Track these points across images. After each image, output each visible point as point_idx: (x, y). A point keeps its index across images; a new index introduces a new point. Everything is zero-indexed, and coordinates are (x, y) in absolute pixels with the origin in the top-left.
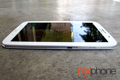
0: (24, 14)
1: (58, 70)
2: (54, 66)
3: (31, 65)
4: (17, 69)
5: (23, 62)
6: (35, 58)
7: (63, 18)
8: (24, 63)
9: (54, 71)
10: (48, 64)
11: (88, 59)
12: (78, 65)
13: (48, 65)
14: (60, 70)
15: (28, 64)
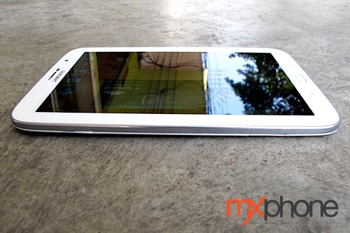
0: (81, 23)
1: (206, 184)
2: (192, 174)
3: (131, 175)
4: (97, 187)
5: (107, 167)
6: (137, 153)
7: (195, 32)
8: (111, 169)
9: (196, 186)
10: (176, 169)
11: (278, 151)
12: (255, 170)
13: (177, 172)
14: (209, 184)
15: (124, 172)
